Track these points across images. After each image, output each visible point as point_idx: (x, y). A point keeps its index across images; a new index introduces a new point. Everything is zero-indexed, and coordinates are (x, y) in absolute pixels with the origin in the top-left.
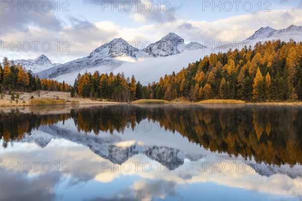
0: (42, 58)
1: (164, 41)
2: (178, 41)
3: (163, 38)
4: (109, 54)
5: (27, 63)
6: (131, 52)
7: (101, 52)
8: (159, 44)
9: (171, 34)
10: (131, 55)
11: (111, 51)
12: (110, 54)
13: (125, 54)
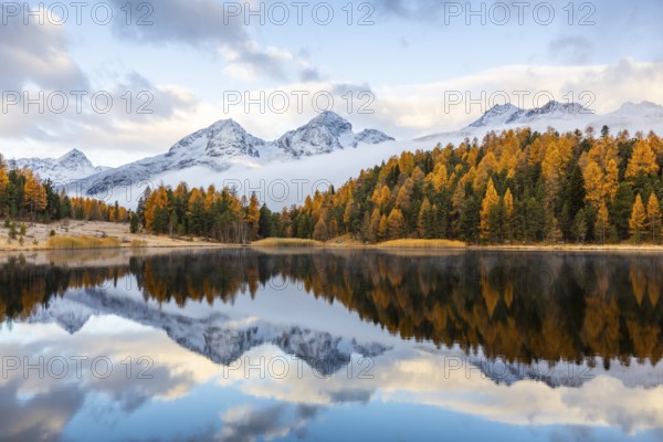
0: (74, 155)
1: (314, 125)
2: (341, 127)
3: (313, 120)
4: (207, 149)
5: (43, 164)
6: (251, 146)
7: (191, 146)
8: (304, 131)
9: (326, 113)
10: (250, 151)
11: (210, 145)
13: (238, 150)
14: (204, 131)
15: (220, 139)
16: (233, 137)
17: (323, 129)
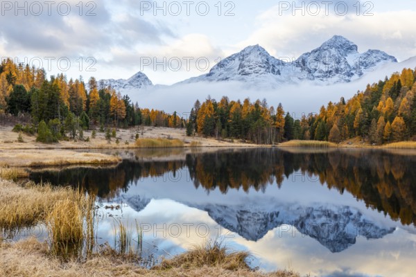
0: (139, 76)
1: (325, 48)
2: (348, 49)
3: (325, 43)
4: (238, 70)
5: (117, 84)
6: (273, 66)
8: (317, 53)
9: (336, 37)
10: (273, 71)
11: (241, 66)
12: (241, 69)
13: (263, 70)
14: (237, 55)
15: (249, 61)
16: (260, 60)
17: (333, 51)
